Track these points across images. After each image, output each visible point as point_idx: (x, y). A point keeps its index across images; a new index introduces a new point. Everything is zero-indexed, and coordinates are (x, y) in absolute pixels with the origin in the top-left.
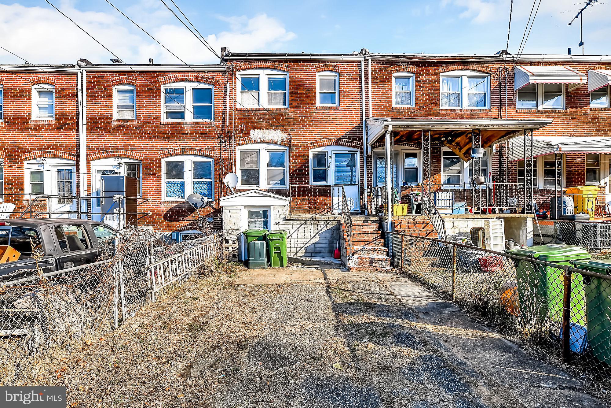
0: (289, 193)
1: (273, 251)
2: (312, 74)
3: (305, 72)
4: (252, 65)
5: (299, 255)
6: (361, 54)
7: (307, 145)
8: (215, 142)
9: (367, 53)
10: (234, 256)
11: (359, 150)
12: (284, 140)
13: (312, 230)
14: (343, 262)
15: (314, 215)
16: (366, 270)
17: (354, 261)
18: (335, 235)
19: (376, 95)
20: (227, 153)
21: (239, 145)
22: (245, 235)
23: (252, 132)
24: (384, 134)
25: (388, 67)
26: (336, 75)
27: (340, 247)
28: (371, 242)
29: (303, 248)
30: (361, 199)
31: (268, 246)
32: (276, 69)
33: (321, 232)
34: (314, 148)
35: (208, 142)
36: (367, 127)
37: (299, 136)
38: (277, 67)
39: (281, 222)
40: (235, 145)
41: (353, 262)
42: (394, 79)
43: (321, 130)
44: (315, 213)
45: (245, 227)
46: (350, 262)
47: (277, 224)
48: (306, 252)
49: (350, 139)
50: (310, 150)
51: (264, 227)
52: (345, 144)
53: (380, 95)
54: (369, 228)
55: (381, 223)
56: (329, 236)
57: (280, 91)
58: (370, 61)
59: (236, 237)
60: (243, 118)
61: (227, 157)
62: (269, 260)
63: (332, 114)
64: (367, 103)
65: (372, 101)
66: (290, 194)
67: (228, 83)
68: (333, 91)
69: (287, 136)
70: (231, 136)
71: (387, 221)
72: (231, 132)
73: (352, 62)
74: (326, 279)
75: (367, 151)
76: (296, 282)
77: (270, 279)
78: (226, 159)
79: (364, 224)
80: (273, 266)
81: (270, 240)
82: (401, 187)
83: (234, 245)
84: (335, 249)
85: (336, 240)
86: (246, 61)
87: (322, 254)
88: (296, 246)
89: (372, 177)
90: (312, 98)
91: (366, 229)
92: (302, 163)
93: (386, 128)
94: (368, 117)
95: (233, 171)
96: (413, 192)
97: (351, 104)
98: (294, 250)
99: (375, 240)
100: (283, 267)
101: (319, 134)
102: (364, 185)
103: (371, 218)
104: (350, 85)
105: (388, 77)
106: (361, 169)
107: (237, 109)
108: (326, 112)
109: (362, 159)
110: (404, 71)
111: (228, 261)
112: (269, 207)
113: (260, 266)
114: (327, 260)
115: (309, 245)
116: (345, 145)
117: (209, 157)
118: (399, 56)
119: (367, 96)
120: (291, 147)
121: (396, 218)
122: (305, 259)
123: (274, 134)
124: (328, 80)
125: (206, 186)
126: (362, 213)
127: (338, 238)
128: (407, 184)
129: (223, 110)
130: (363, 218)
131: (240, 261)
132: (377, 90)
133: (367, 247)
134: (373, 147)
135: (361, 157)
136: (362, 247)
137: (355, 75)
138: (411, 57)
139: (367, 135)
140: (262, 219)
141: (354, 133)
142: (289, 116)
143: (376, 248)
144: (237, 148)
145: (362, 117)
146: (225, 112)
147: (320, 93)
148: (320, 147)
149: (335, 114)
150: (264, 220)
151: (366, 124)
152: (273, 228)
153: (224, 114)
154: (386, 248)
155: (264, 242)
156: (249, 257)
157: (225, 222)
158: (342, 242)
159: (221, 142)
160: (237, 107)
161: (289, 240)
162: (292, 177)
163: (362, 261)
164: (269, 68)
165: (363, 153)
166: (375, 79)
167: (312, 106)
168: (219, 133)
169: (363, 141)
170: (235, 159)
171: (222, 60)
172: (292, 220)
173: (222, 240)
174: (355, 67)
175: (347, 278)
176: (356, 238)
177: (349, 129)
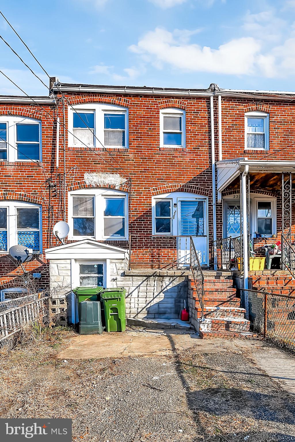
0: (128, 245)
1: (110, 312)
2: (155, 111)
3: (147, 109)
4: (86, 98)
5: (141, 317)
6: (210, 90)
7: (149, 191)
8: (43, 186)
9: (216, 89)
10: (62, 319)
11: (207, 198)
12: (123, 185)
13: (155, 288)
14: (192, 325)
15: (158, 271)
16: (222, 336)
17: (206, 325)
18: (182, 293)
19: (226, 136)
20: (57, 198)
21: (71, 190)
22: (75, 293)
23: (86, 176)
24: (239, 177)
25: (240, 105)
26: (182, 112)
27: (188, 307)
28: (225, 302)
29: (145, 309)
30: (210, 252)
31: (102, 306)
32: (114, 104)
33: (166, 289)
34: (158, 194)
35: (35, 186)
36: (216, 171)
37: (140, 181)
38: (115, 101)
39: (119, 278)
40: (66, 189)
41: (206, 327)
42: (246, 119)
43: (165, 175)
44: (159, 268)
45: (76, 284)
46: (202, 326)
47: (114, 280)
48: (148, 313)
49: (198, 185)
50: (153, 197)
51: (98, 284)
52: (193, 190)
53: (231, 136)
54: (222, 285)
55: (235, 278)
56: (175, 295)
57: (118, 129)
58: (220, 97)
59: (64, 296)
60: (76, 159)
61: (57, 203)
62: (104, 323)
63: (177, 157)
64: (217, 145)
65: (223, 142)
66: (130, 246)
67: (58, 119)
68: (179, 131)
69: (126, 180)
70: (61, 179)
71: (242, 276)
72: (62, 175)
73: (199, 98)
74: (174, 350)
75: (216, 199)
76: (137, 354)
77: (103, 349)
78: (56, 206)
79: (217, 280)
80: (109, 331)
81: (105, 299)
82: (254, 239)
83: (62, 306)
84: (182, 310)
85: (184, 299)
86: (79, 93)
87: (166, 315)
88: (137, 307)
89: (221, 228)
90: (155, 138)
91: (219, 286)
92: (144, 212)
93: (242, 168)
94: (218, 160)
95: (64, 219)
96: (268, 245)
97: (199, 146)
98: (134, 310)
99: (230, 300)
100: (121, 331)
101: (163, 179)
102: (213, 237)
103: (224, 274)
104: (198, 124)
105: (240, 116)
106: (210, 219)
107: (69, 149)
108: (171, 154)
109: (210, 208)
110: (257, 110)
111: (55, 324)
112: (105, 260)
113: (94, 331)
114: (173, 322)
115: (152, 304)
116: (192, 192)
117: (36, 203)
118: (252, 93)
119: (217, 137)
120: (131, 193)
121: (252, 274)
122: (147, 322)
123: (111, 178)
124: (172, 119)
125: (32, 237)
126: (211, 267)
127: (186, 297)
128: (261, 236)
129: (53, 149)
130: (214, 273)
131: (70, 324)
132: (228, 130)
133: (221, 308)
134: (223, 195)
135: (210, 205)
136: (216, 308)
137: (204, 113)
138: (264, 94)
139: (216, 181)
140: (97, 275)
141: (202, 178)
142: (129, 158)
143: (232, 308)
144: (69, 193)
145: (211, 160)
146: (54, 151)
147: (164, 133)
148: (164, 193)
149: (181, 157)
150: (99, 275)
151: (216, 169)
152: (110, 285)
153: (54, 154)
154: (243, 309)
155: (98, 303)
156: (80, 320)
157: (52, 278)
158: (191, 301)
159: (50, 186)
160: (69, 146)
161: (128, 299)
162: (132, 227)
163: (217, 325)
164: (105, 103)
165: (212, 201)
166: (225, 118)
167: (154, 147)
168: (48, 175)
169: (212, 187)
170: (67, 206)
171: (51, 91)
172: (132, 276)
173: (47, 300)
174: (203, 104)
175: (200, 348)
176: (207, 297)
177: (196, 173)
